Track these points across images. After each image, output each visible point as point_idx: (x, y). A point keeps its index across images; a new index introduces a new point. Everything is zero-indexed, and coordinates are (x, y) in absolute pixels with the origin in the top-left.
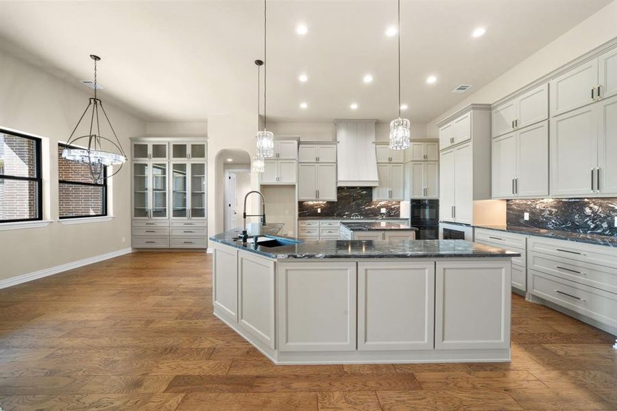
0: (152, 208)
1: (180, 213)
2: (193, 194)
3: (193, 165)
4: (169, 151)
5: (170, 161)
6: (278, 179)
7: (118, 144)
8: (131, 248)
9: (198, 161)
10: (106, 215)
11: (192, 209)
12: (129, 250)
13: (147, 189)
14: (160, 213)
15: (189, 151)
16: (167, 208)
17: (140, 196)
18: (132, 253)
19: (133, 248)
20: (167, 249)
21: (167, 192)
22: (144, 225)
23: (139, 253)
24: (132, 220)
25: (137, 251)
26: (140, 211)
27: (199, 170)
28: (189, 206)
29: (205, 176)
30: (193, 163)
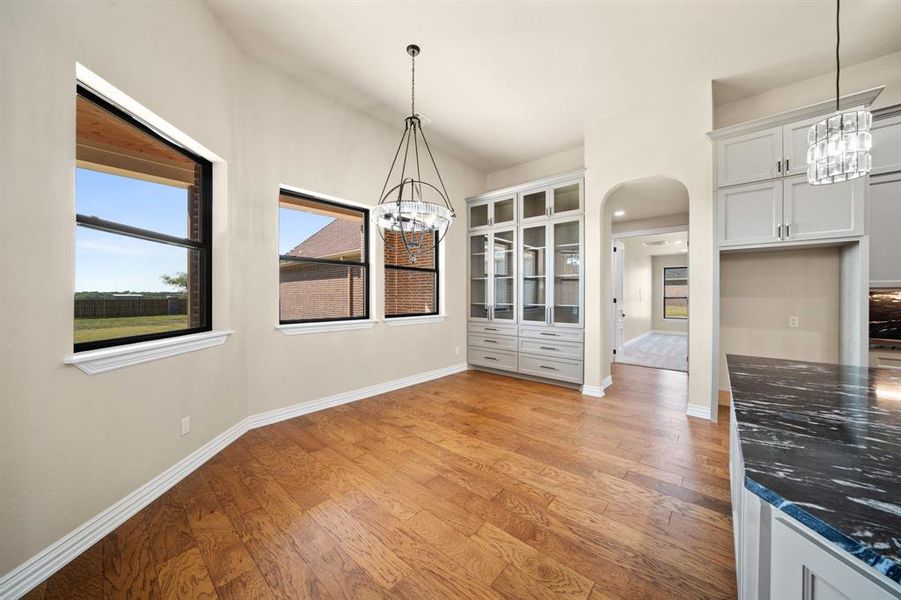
0: (492, 304)
1: (535, 313)
2: (558, 280)
3: (557, 226)
4: (519, 208)
5: (520, 224)
6: (783, 231)
7: (444, 194)
8: (466, 364)
9: (566, 217)
10: (437, 313)
11: (556, 308)
12: (463, 367)
13: (486, 275)
14: (504, 312)
15: (550, 202)
16: (515, 305)
17: (478, 286)
18: (468, 372)
19: (470, 365)
20: (515, 373)
21: (515, 277)
22: (482, 330)
23: (477, 373)
24: (468, 321)
25: (474, 368)
26: (478, 310)
27: (568, 233)
28: (549, 303)
29: (581, 244)
30: (558, 222)
